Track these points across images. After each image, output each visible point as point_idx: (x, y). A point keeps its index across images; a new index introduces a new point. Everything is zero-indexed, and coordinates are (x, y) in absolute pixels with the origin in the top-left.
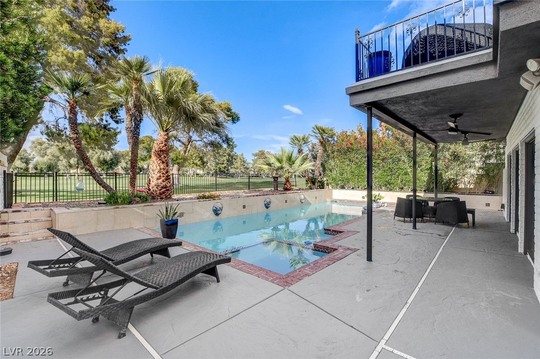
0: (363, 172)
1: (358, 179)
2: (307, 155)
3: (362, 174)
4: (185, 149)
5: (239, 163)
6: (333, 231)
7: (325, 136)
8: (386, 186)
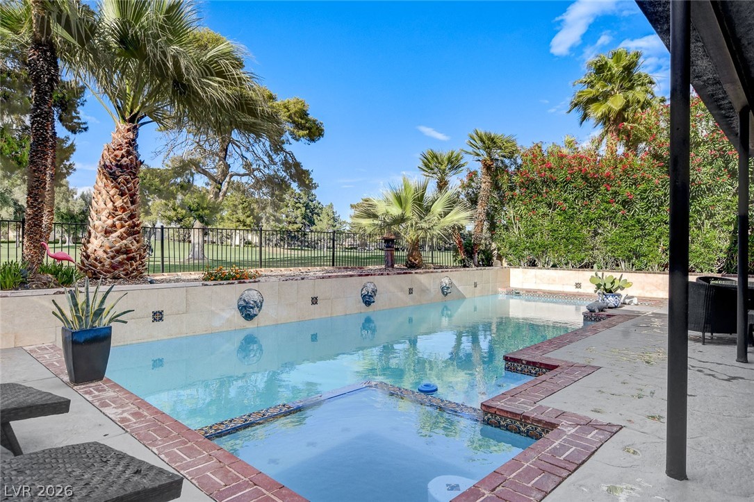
0: (578, 231)
1: (566, 247)
2: (458, 194)
3: (576, 234)
4: (217, 190)
5: (325, 221)
6: (529, 363)
7: (497, 154)
8: (629, 259)
